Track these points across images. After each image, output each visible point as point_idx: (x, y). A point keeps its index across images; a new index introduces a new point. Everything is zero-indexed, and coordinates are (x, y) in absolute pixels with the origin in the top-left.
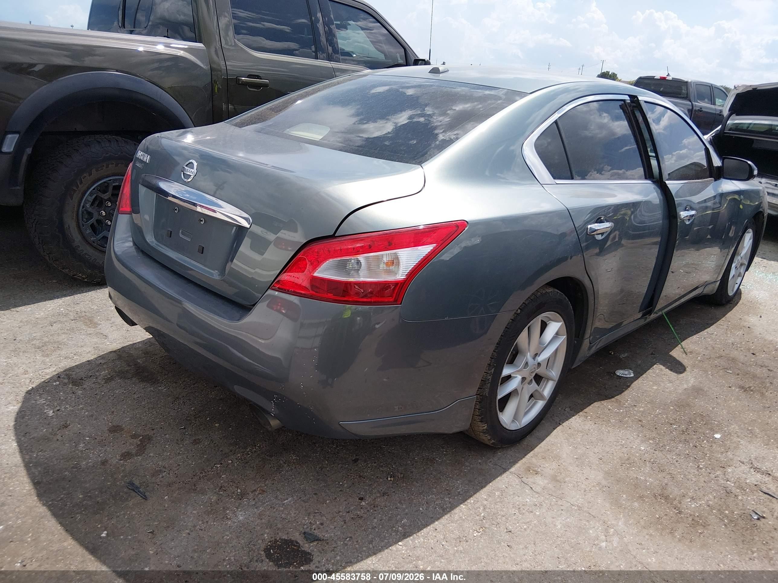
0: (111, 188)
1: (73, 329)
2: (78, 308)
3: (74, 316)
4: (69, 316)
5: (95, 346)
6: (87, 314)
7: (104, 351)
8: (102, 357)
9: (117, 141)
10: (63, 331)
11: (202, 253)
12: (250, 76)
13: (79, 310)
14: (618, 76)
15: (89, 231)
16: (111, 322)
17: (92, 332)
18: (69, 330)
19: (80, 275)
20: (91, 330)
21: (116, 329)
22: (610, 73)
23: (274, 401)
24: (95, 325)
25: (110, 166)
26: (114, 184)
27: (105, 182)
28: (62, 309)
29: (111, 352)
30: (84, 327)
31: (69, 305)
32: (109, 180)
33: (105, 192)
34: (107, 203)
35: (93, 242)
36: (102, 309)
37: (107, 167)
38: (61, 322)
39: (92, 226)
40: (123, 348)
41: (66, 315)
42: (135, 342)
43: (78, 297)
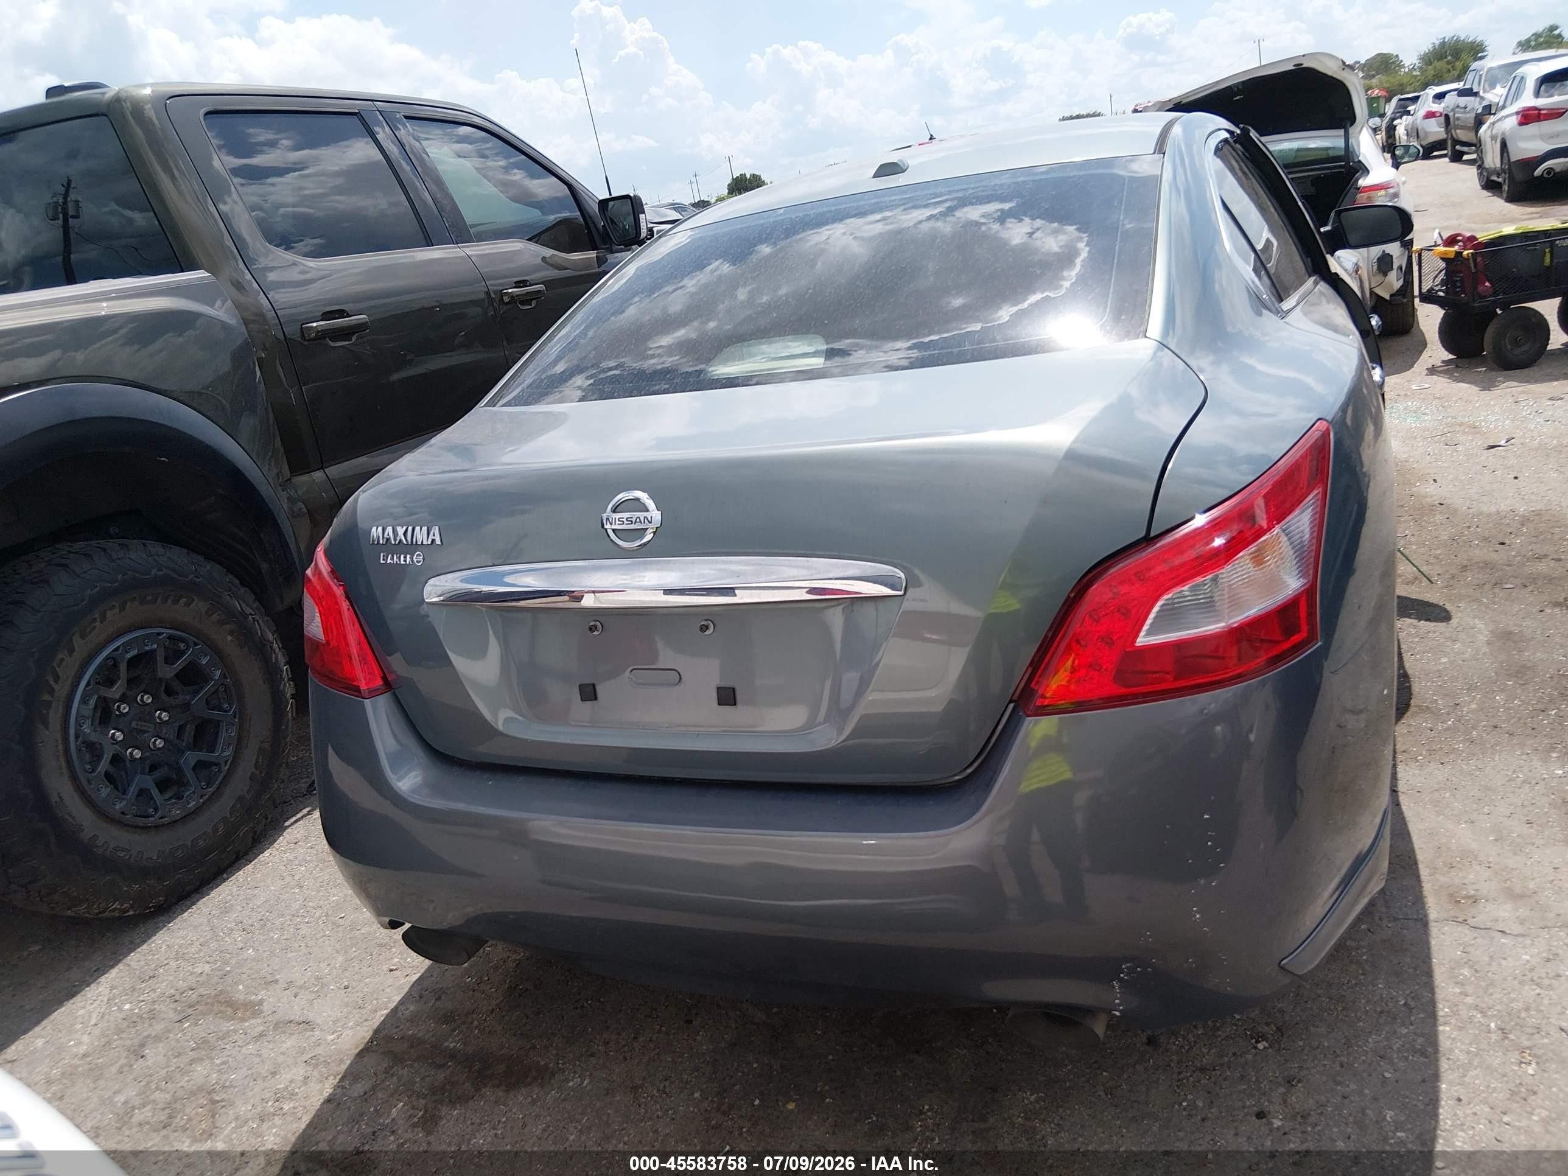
0: (123, 667)
1: (205, 1041)
2: (163, 986)
3: (175, 1010)
4: (163, 1016)
5: (306, 1057)
6: (202, 991)
7: (342, 1061)
8: (351, 1075)
9: (104, 550)
10: (185, 1059)
11: (735, 704)
12: (327, 315)
13: (172, 991)
14: (763, 178)
15: (105, 791)
16: (282, 984)
17: (261, 1028)
18: (198, 1048)
19: (116, 905)
20: (255, 1025)
21: (314, 996)
22: (748, 177)
23: (1121, 980)
24: (253, 1009)
25: (109, 614)
26: (128, 656)
27: (107, 658)
28: (127, 1006)
29: (361, 1055)
30: (229, 1026)
31: (133, 989)
32: (114, 650)
33: (110, 682)
34: (119, 707)
35: (123, 813)
36: (227, 963)
37: (103, 618)
38: (157, 1038)
39: (108, 776)
40: (377, 1032)
41: (153, 1016)
42: (392, 1005)
43: (135, 960)
